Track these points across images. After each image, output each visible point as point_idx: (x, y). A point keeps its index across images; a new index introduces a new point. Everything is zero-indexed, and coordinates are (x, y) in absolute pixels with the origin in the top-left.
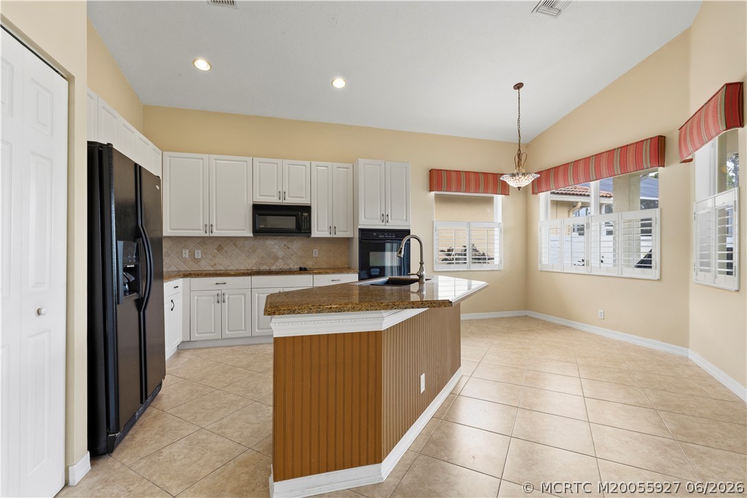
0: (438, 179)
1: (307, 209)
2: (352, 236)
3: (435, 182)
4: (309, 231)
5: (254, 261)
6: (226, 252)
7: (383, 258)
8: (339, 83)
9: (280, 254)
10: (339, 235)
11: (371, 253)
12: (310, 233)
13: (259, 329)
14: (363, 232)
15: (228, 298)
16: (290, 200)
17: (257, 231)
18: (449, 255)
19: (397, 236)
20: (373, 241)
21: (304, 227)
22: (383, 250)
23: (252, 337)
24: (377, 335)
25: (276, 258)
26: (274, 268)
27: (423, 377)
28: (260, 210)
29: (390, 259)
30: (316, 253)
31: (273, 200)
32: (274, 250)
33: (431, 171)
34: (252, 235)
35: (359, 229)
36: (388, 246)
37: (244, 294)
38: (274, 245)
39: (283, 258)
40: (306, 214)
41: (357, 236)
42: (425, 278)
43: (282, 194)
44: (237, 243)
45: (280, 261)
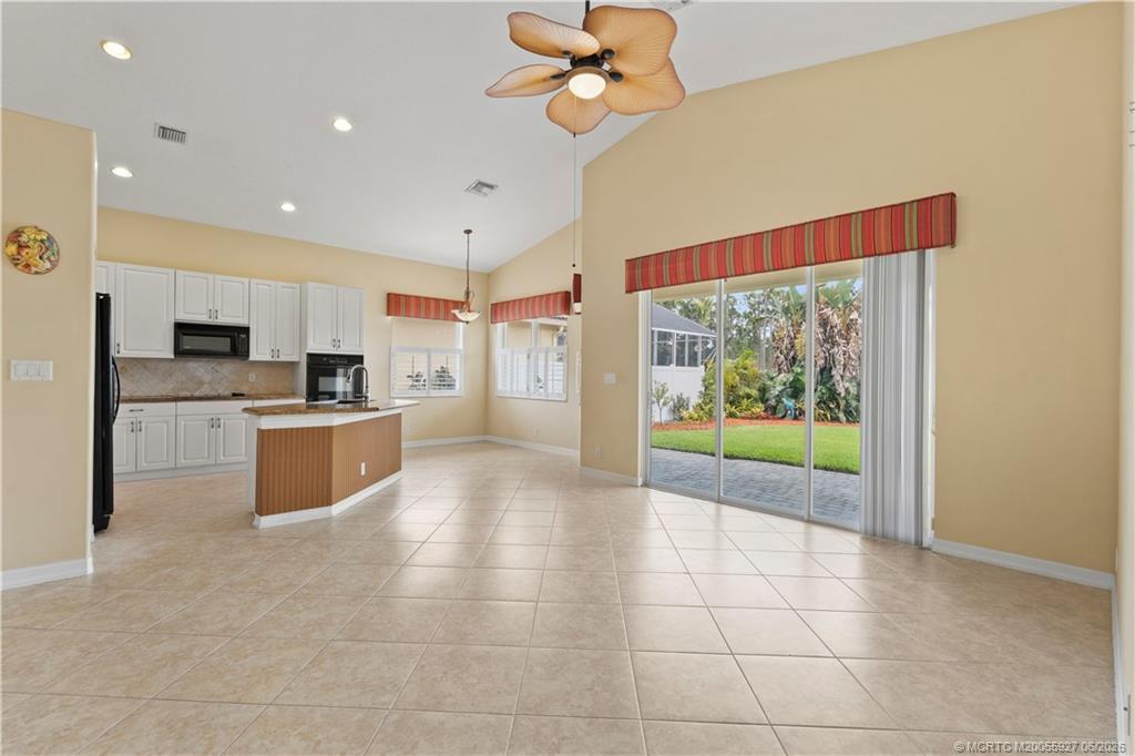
0: (396, 304)
1: (246, 330)
2: (297, 360)
3: (393, 306)
4: (246, 354)
5: (171, 386)
6: (132, 375)
7: (334, 383)
8: (288, 207)
9: (207, 378)
10: (283, 358)
11: (320, 379)
12: (248, 356)
13: (185, 458)
14: (310, 356)
15: (146, 427)
16: (223, 320)
17: (180, 352)
18: (417, 381)
19: (349, 361)
20: (322, 366)
21: (241, 349)
22: (334, 374)
23: (175, 468)
24: (330, 429)
25: (201, 383)
26: (197, 394)
27: (363, 465)
28: (182, 329)
29: (341, 384)
30: (252, 377)
31: (202, 318)
32: (199, 374)
33: (389, 294)
34: (172, 356)
35: (308, 354)
36: (340, 371)
37: (167, 422)
38: (199, 369)
39: (209, 383)
40: (243, 336)
41: (304, 360)
42: (370, 398)
43: (213, 312)
44: (147, 364)
45: (206, 386)
